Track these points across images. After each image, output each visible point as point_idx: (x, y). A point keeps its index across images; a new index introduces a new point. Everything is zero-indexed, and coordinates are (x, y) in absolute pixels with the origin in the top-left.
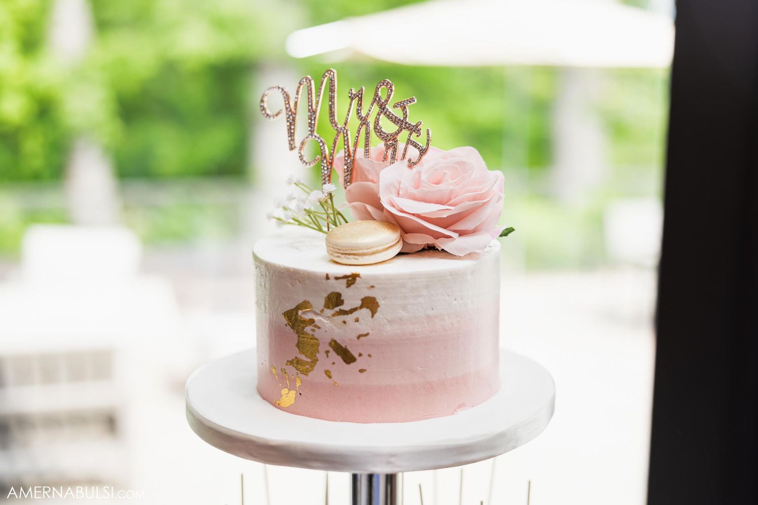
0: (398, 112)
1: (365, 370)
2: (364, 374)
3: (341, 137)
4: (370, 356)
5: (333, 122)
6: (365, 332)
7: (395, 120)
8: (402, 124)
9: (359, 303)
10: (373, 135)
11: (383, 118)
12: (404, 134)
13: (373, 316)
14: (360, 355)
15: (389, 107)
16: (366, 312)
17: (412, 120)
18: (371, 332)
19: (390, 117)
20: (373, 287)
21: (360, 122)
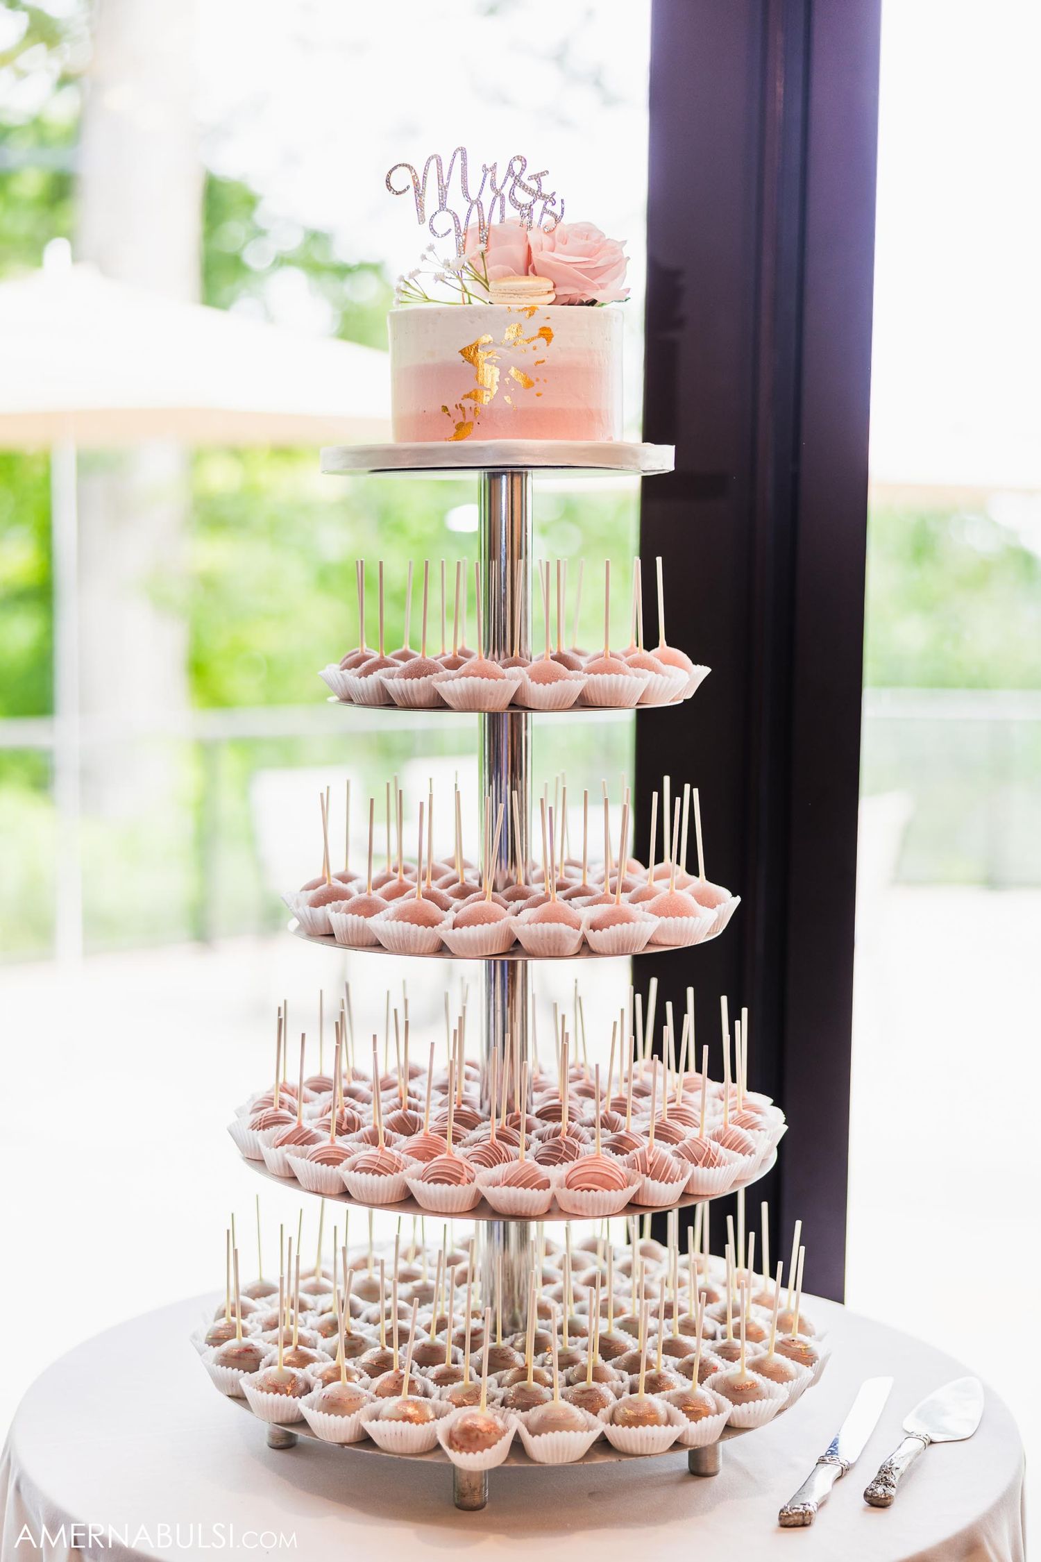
0: (533, 185)
1: (541, 395)
2: (540, 398)
3: (475, 207)
4: (545, 381)
5: (466, 193)
6: (542, 360)
7: (531, 192)
8: (538, 195)
9: (537, 333)
10: (508, 205)
11: (518, 190)
12: (540, 203)
13: (548, 345)
14: (537, 380)
15: (524, 178)
16: (542, 341)
17: (546, 190)
18: (546, 359)
19: (524, 187)
20: (548, 318)
21: (494, 194)
